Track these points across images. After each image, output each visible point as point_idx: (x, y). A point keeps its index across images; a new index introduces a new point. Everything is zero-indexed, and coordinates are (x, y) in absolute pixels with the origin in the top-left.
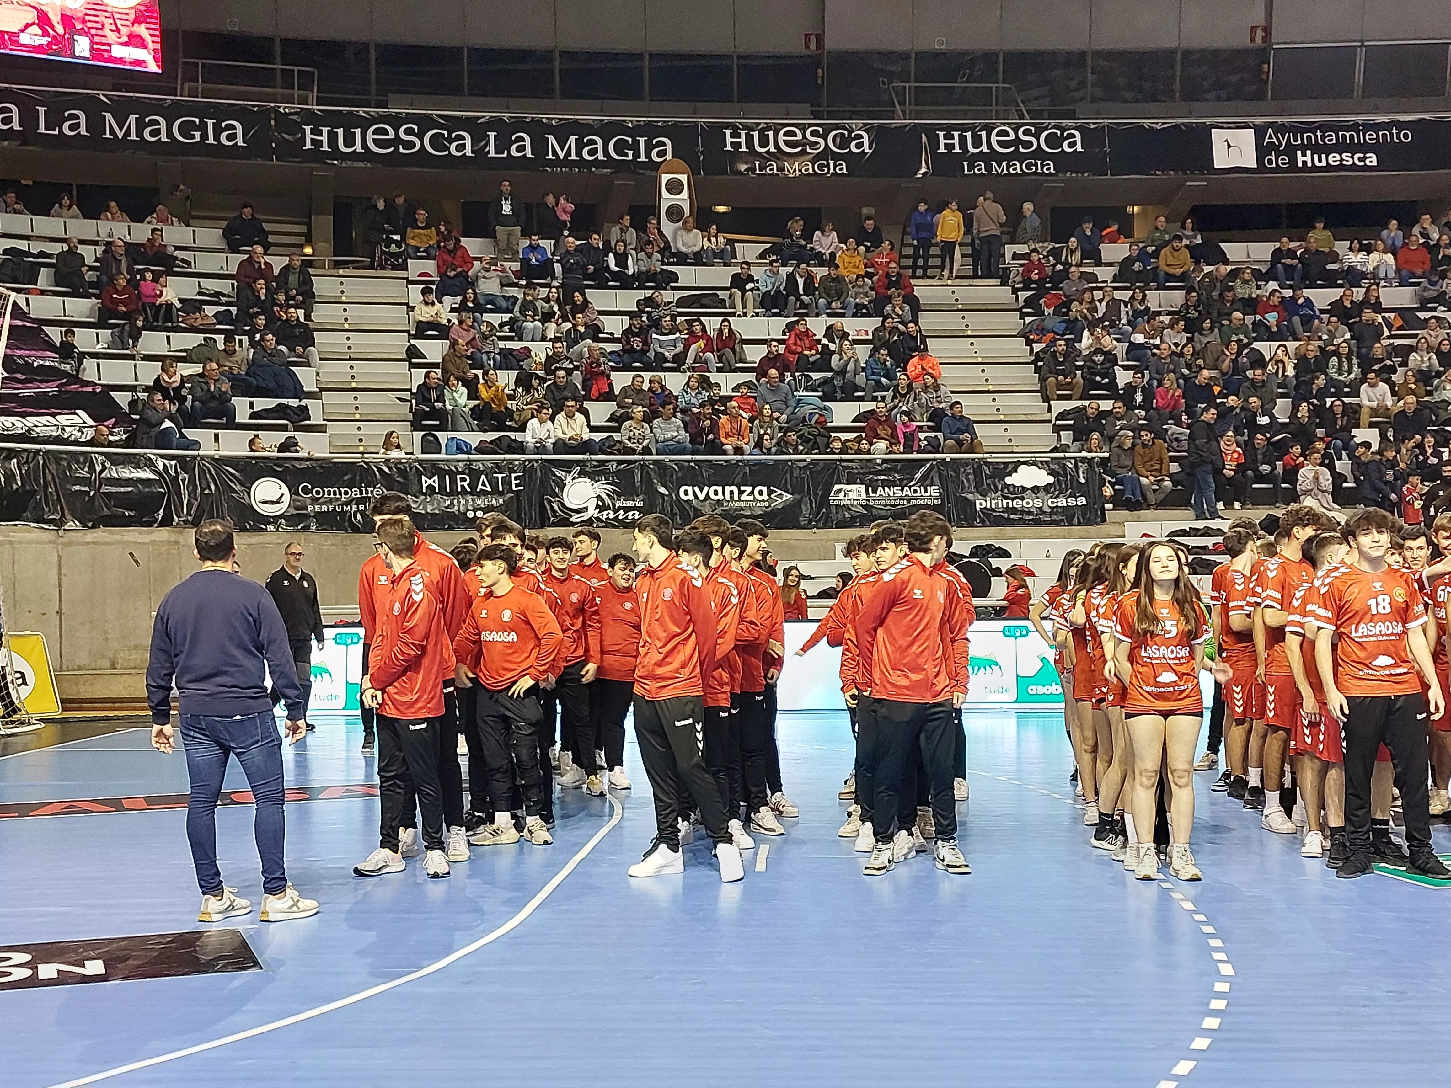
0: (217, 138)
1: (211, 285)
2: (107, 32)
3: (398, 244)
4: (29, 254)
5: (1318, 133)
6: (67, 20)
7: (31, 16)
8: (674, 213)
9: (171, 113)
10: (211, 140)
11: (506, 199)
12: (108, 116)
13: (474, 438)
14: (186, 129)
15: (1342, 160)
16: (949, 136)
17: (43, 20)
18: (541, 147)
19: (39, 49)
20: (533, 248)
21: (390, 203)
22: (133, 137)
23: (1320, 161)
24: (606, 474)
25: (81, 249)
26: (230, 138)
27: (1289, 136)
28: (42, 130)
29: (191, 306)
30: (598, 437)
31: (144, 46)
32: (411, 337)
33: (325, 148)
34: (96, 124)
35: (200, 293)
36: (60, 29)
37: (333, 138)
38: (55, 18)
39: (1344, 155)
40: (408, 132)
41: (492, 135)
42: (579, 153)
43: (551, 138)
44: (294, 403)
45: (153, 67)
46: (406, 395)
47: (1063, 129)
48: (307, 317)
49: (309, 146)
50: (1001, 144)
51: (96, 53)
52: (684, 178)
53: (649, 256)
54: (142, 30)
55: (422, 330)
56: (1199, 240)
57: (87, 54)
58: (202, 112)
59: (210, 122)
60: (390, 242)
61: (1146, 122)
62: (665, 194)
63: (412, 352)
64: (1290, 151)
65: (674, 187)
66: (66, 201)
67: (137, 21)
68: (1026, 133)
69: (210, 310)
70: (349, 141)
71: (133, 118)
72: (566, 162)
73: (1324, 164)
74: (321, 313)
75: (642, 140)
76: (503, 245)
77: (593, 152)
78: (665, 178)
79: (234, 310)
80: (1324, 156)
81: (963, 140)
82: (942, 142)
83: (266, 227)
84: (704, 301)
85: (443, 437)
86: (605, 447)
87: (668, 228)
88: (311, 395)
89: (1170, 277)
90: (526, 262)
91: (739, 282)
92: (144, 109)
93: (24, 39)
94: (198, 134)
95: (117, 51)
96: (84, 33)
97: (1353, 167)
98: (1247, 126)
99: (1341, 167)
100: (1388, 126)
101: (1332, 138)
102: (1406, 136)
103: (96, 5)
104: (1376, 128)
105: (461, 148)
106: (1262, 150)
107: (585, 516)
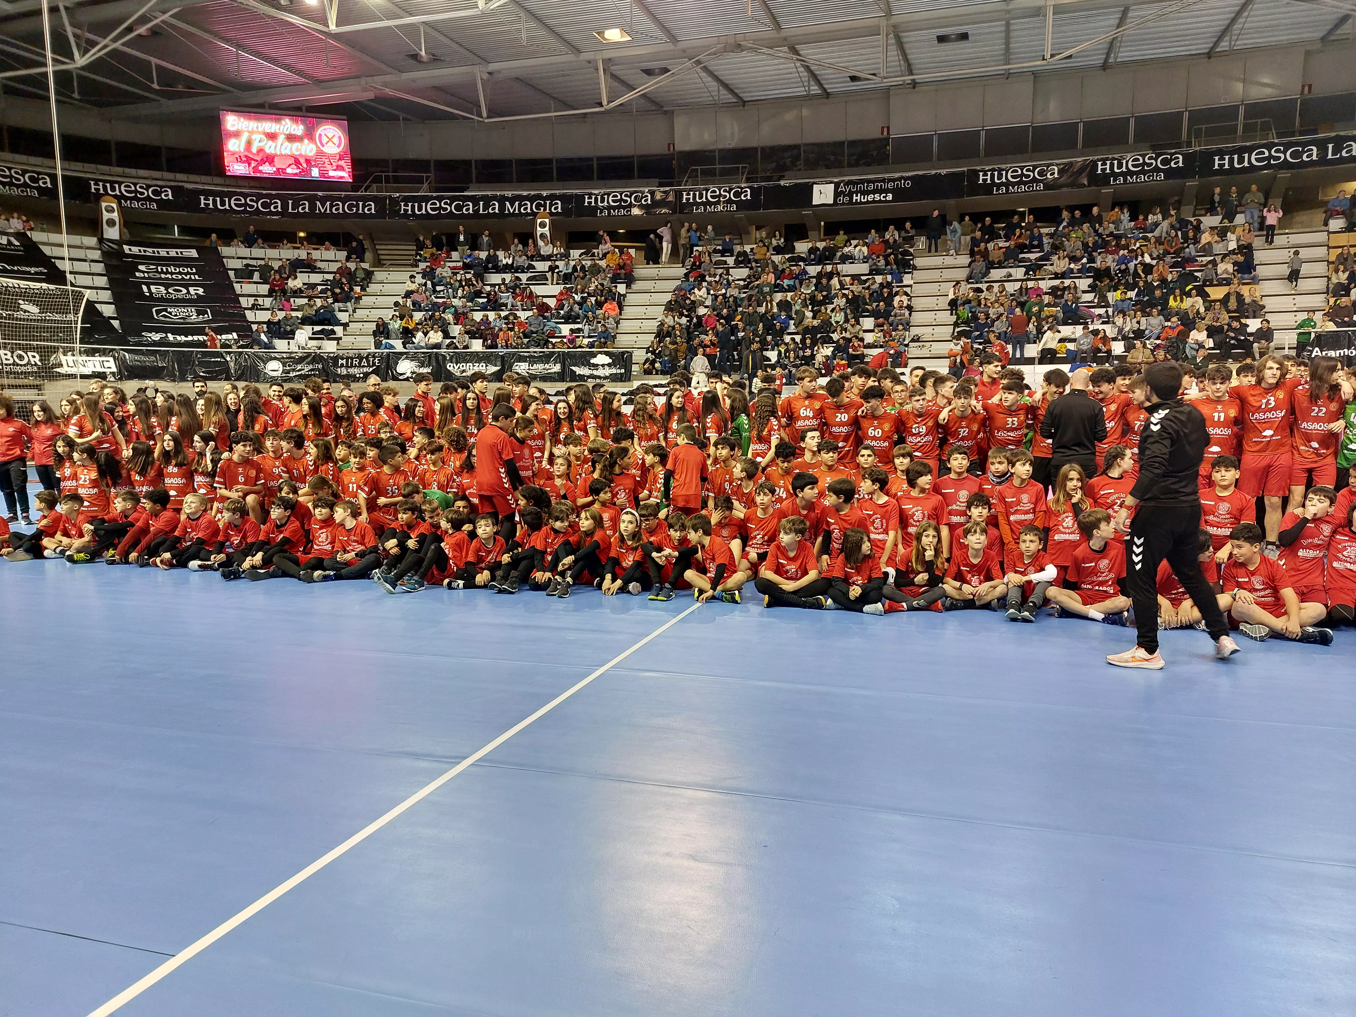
0: (363, 210)
2: (326, 165)
3: (421, 256)
6: (308, 161)
7: (292, 161)
8: (543, 236)
9: (344, 200)
10: (360, 211)
12: (318, 203)
14: (350, 207)
15: (874, 197)
16: (688, 194)
17: (297, 162)
18: (502, 207)
19: (296, 174)
20: (469, 256)
22: (327, 211)
24: (418, 358)
26: (369, 210)
27: (851, 186)
28: (290, 210)
31: (344, 170)
32: (402, 297)
33: (410, 212)
34: (313, 207)
36: (305, 165)
37: (413, 207)
38: (302, 161)
39: (876, 195)
40: (445, 203)
41: (482, 203)
42: (519, 210)
43: (507, 203)
44: (329, 328)
45: (348, 179)
47: (743, 188)
48: (363, 290)
49: (402, 212)
50: (712, 197)
51: (322, 175)
52: (547, 221)
54: (343, 163)
57: (317, 175)
58: (358, 198)
59: (361, 204)
62: (538, 228)
65: (543, 225)
67: (340, 159)
68: (725, 191)
71: (328, 203)
72: (513, 214)
74: (370, 288)
75: (548, 202)
77: (526, 209)
78: (539, 221)
81: (694, 195)
82: (685, 197)
87: (541, 243)
89: (757, 261)
90: (464, 262)
93: (289, 171)
94: (355, 209)
95: (332, 173)
96: (316, 166)
97: (880, 201)
98: (831, 183)
99: (874, 202)
100: (900, 179)
101: (871, 187)
102: (909, 184)
103: (320, 153)
104: (894, 180)
105: (468, 209)
106: (837, 194)
107: (405, 376)
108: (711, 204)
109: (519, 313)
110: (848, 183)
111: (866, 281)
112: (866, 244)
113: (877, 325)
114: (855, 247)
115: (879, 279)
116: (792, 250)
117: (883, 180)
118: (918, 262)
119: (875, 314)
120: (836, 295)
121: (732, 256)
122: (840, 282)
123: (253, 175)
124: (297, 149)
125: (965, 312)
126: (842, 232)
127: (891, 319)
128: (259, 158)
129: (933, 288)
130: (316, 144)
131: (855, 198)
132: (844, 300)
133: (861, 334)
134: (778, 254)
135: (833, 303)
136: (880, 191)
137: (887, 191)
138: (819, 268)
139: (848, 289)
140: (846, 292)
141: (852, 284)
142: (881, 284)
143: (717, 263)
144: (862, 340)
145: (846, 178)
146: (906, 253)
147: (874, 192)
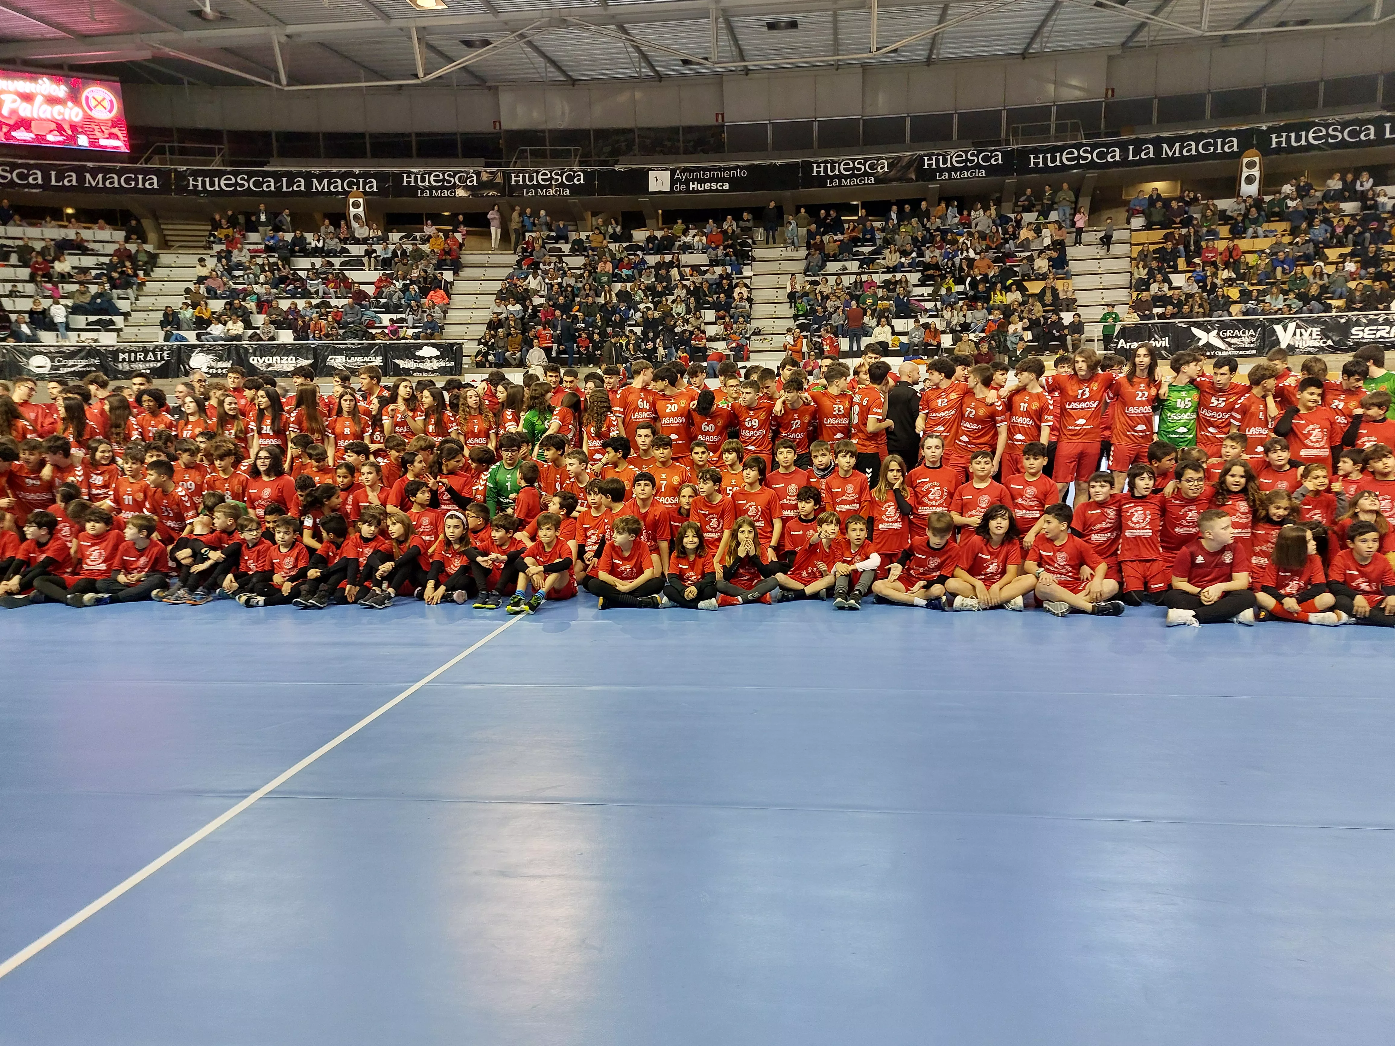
0: (143, 184)
2: (96, 132)
3: (215, 237)
5: (702, 172)
6: (72, 127)
7: (54, 126)
8: (356, 217)
10: (140, 186)
11: (265, 213)
14: (128, 181)
15: (711, 187)
16: (517, 176)
17: (60, 128)
18: (309, 185)
19: (59, 142)
20: (272, 238)
23: (700, 186)
26: (149, 184)
27: (687, 174)
28: (53, 183)
31: (118, 139)
33: (200, 188)
36: (69, 132)
37: (204, 182)
38: (67, 127)
39: (712, 184)
40: (242, 179)
41: (284, 180)
42: (329, 188)
43: (315, 180)
45: (124, 150)
47: (575, 172)
49: (191, 188)
50: (543, 180)
51: (92, 144)
52: (361, 200)
56: (618, 230)
57: (86, 144)
58: (140, 171)
59: (140, 177)
61: (618, 168)
62: (351, 209)
64: (687, 181)
65: (356, 205)
67: (113, 126)
68: (556, 174)
70: (212, 184)
72: (322, 193)
73: (702, 189)
75: (361, 180)
76: (263, 236)
77: (336, 187)
78: (351, 200)
80: (702, 184)
81: (524, 178)
82: (514, 179)
84: (353, 263)
87: (355, 225)
92: (107, 171)
93: (50, 138)
95: (103, 142)
96: (85, 134)
97: (717, 190)
98: (667, 169)
99: (711, 190)
100: (735, 168)
101: (708, 175)
102: (744, 174)
104: (730, 169)
105: (269, 186)
106: (673, 182)
108: (542, 187)
109: (333, 302)
110: (684, 170)
111: (706, 272)
112: (704, 234)
113: (719, 318)
114: (694, 236)
115: (718, 270)
116: (630, 238)
117: (719, 169)
118: (757, 253)
119: (715, 306)
120: (676, 286)
121: (567, 242)
122: (680, 273)
124: (59, 114)
125: (803, 304)
126: (680, 221)
127: (732, 311)
129: (772, 281)
130: (83, 108)
131: (691, 186)
132: (685, 291)
133: (703, 327)
134: (615, 242)
135: (673, 294)
136: (717, 180)
137: (723, 180)
138: (657, 258)
139: (688, 280)
140: (687, 283)
141: (692, 275)
142: (721, 275)
143: (551, 250)
144: (704, 332)
145: (683, 166)
146: (744, 244)
147: (710, 180)
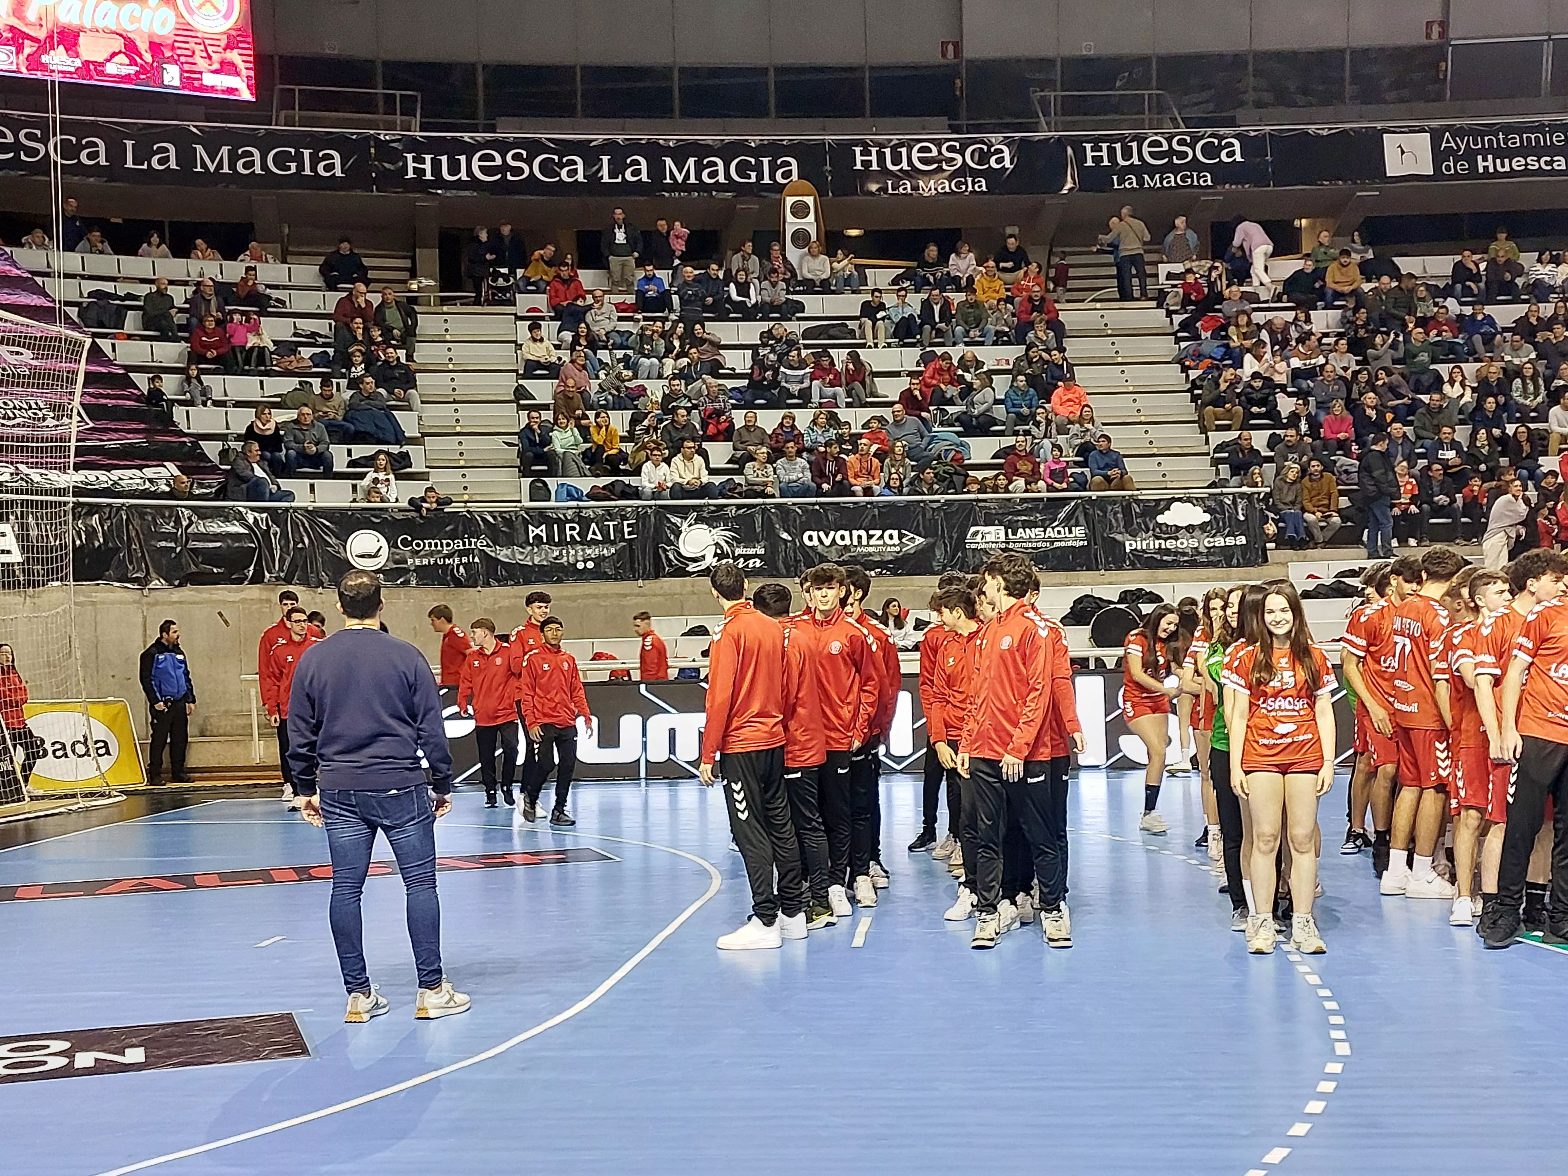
0: (313, 168)
1: (307, 325)
2: (197, 59)
3: (506, 278)
4: (115, 296)
5: (1501, 136)
6: (155, 47)
7: (118, 44)
8: (801, 238)
9: (265, 144)
10: (308, 172)
11: (620, 227)
12: (199, 148)
13: (585, 484)
14: (281, 161)
15: (1527, 164)
16: (1096, 148)
17: (131, 48)
18: (656, 170)
19: (127, 78)
20: (649, 279)
21: (495, 234)
22: (226, 170)
23: (1503, 166)
24: (725, 520)
25: (171, 290)
26: (327, 168)
27: (1468, 140)
28: (130, 164)
29: (287, 348)
30: (717, 480)
31: (237, 74)
32: (520, 377)
33: (429, 176)
34: (186, 157)
35: (295, 335)
36: (148, 57)
37: (436, 166)
38: (143, 46)
39: (1529, 159)
40: (516, 157)
41: (605, 159)
42: (698, 176)
43: (668, 160)
44: (395, 449)
45: (246, 95)
46: (515, 439)
47: (1221, 138)
48: (409, 357)
49: (411, 175)
50: (1153, 155)
51: (187, 82)
52: (810, 200)
53: (774, 285)
54: (234, 56)
55: (532, 369)
56: (1370, 255)
57: (176, 83)
58: (299, 140)
59: (307, 153)
60: (496, 275)
61: (1312, 129)
62: (790, 218)
63: (520, 393)
64: (1470, 156)
65: (800, 211)
66: (155, 239)
67: (229, 47)
68: (1181, 142)
69: (306, 352)
70: (454, 168)
71: (225, 150)
72: (685, 186)
73: (1507, 169)
74: (424, 353)
75: (766, 161)
76: (617, 276)
77: (713, 174)
78: (790, 201)
79: (331, 351)
80: (1506, 161)
81: (1112, 151)
82: (1089, 154)
83: (366, 262)
84: (832, 332)
85: (552, 483)
86: (724, 491)
88: (412, 441)
89: (1338, 295)
90: (640, 294)
91: (870, 310)
92: (236, 140)
93: (111, 68)
94: (293, 165)
95: (209, 79)
96: (173, 61)
97: (1536, 172)
99: (1526, 172)
101: (1516, 141)
103: (186, 31)
105: (573, 173)
106: (1439, 156)
107: (703, 565)
108: (1152, 171)
109: (844, 414)
123: (25, 73)
124: (133, 19)
126: (1501, 235)
128: (42, 34)
130: (176, 7)
136: (1538, 151)
147: (1522, 152)
